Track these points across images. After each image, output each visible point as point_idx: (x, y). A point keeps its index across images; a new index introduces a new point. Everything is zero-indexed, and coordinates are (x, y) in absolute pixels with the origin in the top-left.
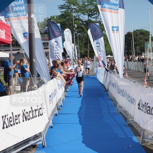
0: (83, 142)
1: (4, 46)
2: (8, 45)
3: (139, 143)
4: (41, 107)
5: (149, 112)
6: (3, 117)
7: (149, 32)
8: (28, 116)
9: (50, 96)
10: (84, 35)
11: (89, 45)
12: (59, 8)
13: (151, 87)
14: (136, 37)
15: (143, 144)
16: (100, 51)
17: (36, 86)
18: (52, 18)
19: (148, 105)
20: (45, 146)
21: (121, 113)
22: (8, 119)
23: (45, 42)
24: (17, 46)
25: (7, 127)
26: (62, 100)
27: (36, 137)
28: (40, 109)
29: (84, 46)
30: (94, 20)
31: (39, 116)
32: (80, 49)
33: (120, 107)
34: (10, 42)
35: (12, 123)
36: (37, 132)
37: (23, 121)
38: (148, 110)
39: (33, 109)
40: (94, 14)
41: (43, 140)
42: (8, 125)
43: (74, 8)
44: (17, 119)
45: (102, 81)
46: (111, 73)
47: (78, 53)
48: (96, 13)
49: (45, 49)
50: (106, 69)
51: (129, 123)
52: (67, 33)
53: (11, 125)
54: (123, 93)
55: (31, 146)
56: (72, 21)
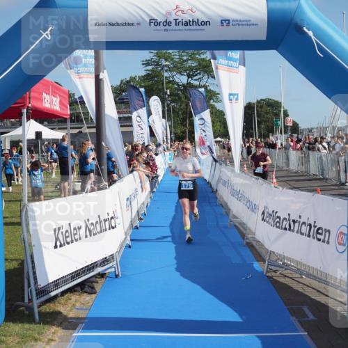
0: (177, 270)
1: (59, 122)
2: (65, 120)
3: (263, 272)
4: (113, 215)
5: (278, 224)
6: (55, 230)
7: (281, 103)
8: (93, 229)
9: (127, 199)
10: (181, 106)
11: (188, 122)
12: (143, 64)
13: (282, 187)
14: (260, 110)
15: (269, 274)
16: (205, 131)
17: (107, 184)
18: (133, 79)
19: (277, 215)
20: (118, 275)
21: (235, 226)
22: (62, 233)
23: (121, 116)
24: (78, 121)
25: (61, 246)
26: (146, 205)
27: (105, 261)
28: (112, 218)
29: (181, 124)
30: (196, 83)
31: (109, 229)
32: (174, 128)
33: (235, 217)
34: (67, 115)
35: (69, 240)
36: (107, 254)
37: (86, 237)
38: (277, 222)
39: (102, 219)
40: (197, 75)
41: (116, 266)
42: (62, 243)
43: (166, 65)
44: (76, 234)
45: (207, 177)
46: (221, 164)
47: (171, 134)
48: (200, 73)
49: (121, 126)
50: (213, 158)
51: (247, 241)
52: (155, 102)
53: (68, 243)
54: (240, 196)
55: (97, 274)
56: (163, 84)
